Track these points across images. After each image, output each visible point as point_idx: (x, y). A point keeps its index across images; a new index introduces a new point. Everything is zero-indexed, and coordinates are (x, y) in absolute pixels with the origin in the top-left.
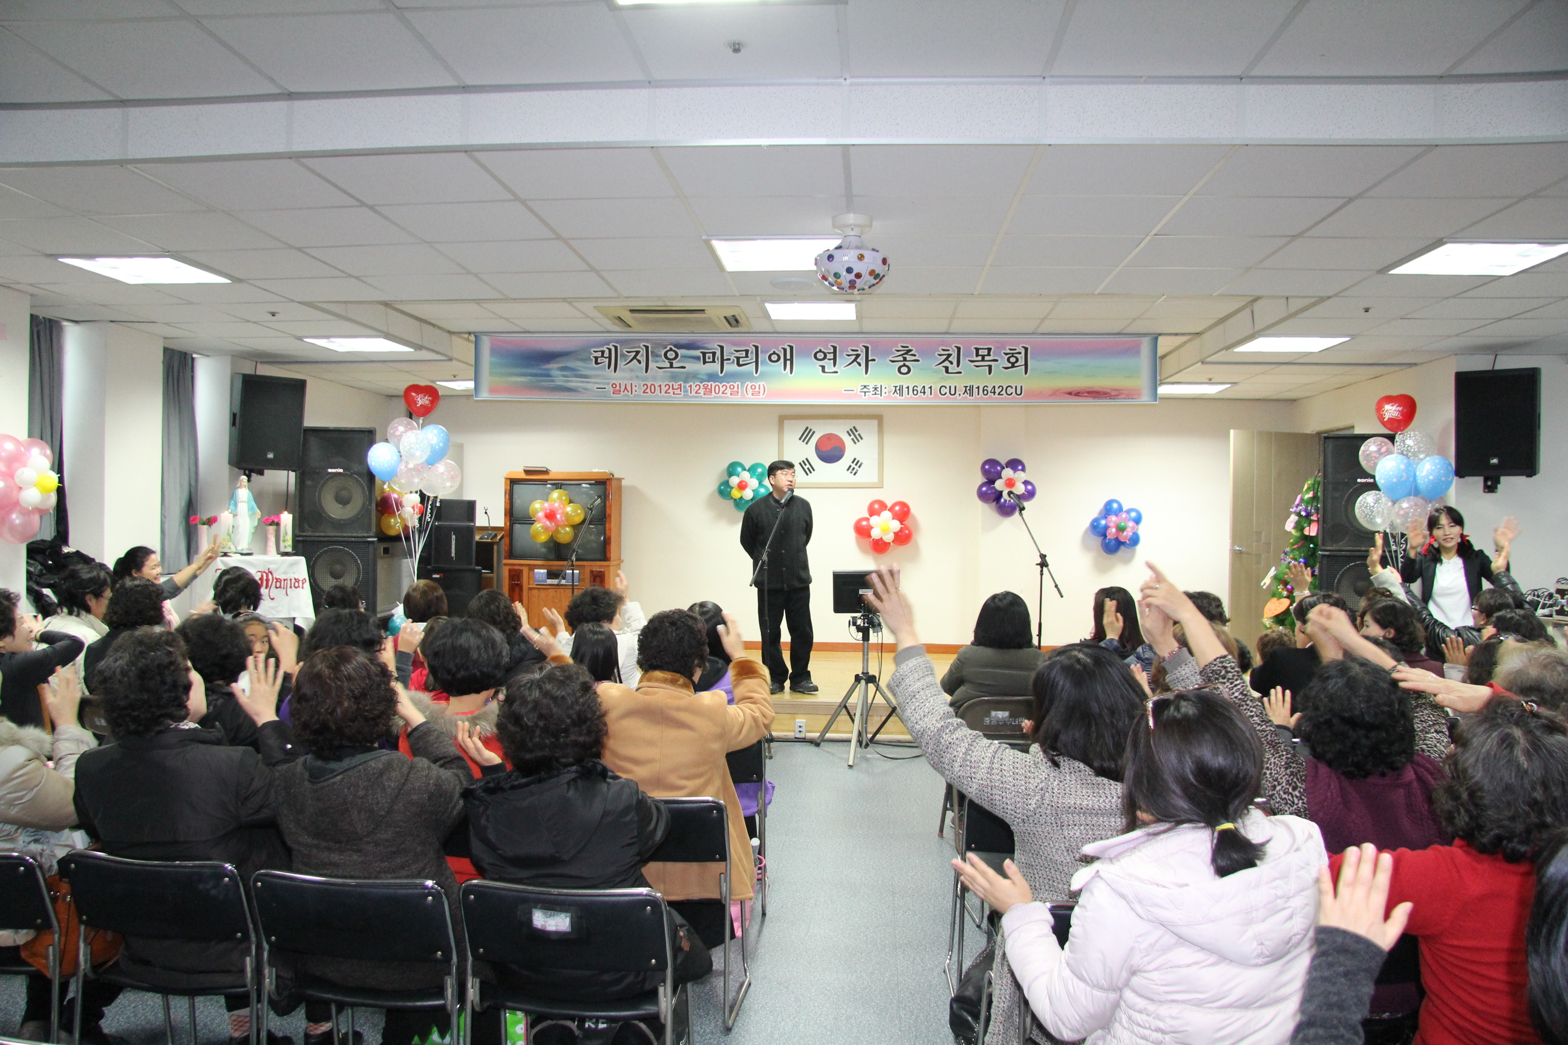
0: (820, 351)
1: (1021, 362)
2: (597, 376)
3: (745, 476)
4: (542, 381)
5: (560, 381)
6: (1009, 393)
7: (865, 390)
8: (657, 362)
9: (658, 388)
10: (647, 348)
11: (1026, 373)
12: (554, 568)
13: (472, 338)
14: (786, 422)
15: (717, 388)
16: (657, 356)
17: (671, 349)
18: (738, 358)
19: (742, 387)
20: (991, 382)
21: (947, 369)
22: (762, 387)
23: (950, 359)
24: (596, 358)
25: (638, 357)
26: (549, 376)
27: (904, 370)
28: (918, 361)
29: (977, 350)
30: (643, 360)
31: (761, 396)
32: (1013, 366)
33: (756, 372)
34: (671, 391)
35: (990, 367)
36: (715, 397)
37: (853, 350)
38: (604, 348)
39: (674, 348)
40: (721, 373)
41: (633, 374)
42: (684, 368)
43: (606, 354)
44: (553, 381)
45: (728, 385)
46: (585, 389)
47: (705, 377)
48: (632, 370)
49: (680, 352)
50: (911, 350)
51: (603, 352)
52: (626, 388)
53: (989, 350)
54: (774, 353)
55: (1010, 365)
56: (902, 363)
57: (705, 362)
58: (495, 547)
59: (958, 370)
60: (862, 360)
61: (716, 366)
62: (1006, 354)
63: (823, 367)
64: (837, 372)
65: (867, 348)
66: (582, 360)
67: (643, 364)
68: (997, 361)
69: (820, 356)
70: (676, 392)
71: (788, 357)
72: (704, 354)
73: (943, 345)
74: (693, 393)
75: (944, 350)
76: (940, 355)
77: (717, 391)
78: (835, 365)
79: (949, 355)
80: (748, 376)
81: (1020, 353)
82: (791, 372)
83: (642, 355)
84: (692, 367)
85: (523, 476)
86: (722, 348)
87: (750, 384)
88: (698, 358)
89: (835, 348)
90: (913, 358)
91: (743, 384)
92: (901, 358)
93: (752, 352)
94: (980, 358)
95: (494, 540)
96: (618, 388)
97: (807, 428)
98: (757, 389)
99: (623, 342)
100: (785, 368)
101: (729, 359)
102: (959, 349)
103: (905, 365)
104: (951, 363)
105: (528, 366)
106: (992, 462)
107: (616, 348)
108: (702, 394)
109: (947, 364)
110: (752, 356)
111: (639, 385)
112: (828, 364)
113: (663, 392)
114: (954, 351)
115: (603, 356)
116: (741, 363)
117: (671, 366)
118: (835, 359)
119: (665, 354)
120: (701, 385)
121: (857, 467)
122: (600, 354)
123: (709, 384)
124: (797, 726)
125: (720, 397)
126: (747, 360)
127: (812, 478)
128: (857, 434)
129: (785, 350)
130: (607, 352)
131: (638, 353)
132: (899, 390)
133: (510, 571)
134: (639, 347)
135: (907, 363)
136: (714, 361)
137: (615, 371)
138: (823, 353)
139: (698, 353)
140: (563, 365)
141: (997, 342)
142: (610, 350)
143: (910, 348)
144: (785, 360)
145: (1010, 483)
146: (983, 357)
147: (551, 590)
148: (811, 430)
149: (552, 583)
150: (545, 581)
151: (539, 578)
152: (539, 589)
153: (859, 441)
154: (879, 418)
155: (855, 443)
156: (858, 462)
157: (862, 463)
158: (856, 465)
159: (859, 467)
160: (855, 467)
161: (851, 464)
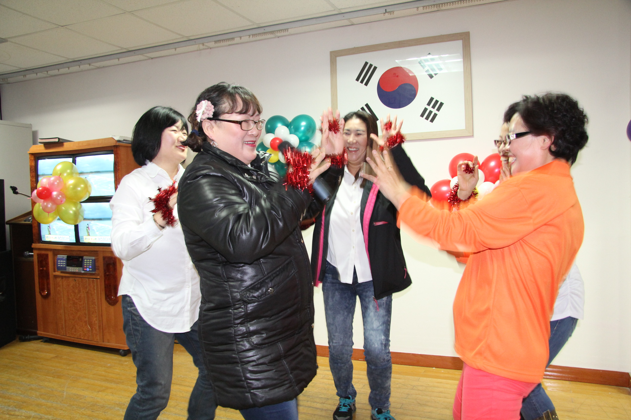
3: (282, 132)
12: (75, 254)
14: (339, 59)
85: (43, 150)
97: (366, 63)
121: (434, 111)
147: (71, 279)
148: (371, 65)
149: (70, 271)
150: (65, 268)
151: (60, 265)
152: (62, 277)
153: (436, 73)
154: (464, 36)
155: (432, 77)
156: (437, 102)
157: (442, 104)
158: (433, 107)
159: (438, 110)
160: (432, 110)
161: (427, 107)
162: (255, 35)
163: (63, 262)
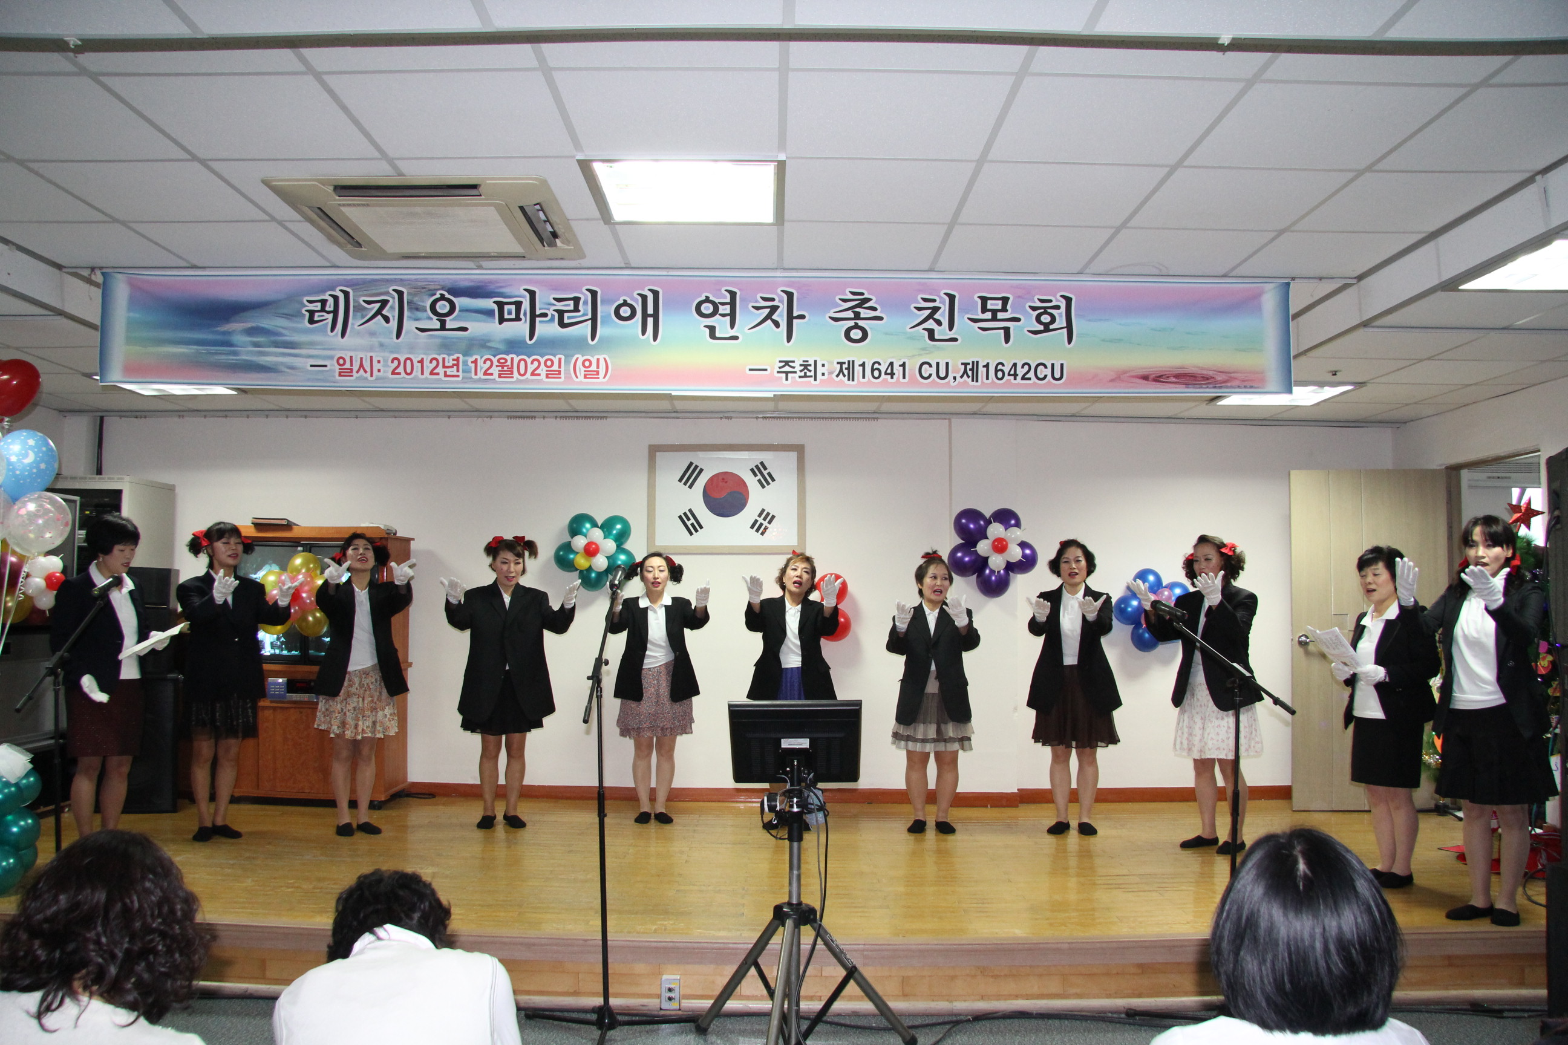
0: (707, 300)
1: (1061, 322)
2: (311, 344)
3: (597, 535)
4: (216, 354)
5: (247, 353)
6: (1041, 376)
7: (787, 369)
8: (417, 320)
9: (417, 366)
10: (400, 294)
11: (1070, 341)
12: (299, 677)
13: (98, 278)
14: (659, 456)
15: (522, 363)
16: (417, 309)
17: (443, 298)
18: (561, 313)
19: (567, 362)
20: (1009, 355)
21: (931, 333)
22: (602, 363)
23: (936, 317)
24: (312, 313)
25: (384, 312)
26: (229, 344)
27: (856, 334)
28: (880, 319)
29: (984, 300)
30: (394, 315)
31: (601, 380)
32: (1047, 328)
33: (593, 339)
34: (440, 370)
35: (1007, 331)
36: (518, 381)
37: (765, 299)
38: (326, 296)
39: (447, 296)
40: (531, 338)
41: (375, 341)
42: (465, 329)
43: (330, 306)
44: (235, 353)
45: (542, 360)
46: (292, 368)
47: (502, 347)
48: (372, 334)
49: (459, 302)
50: (871, 300)
51: (324, 302)
52: (361, 366)
53: (1005, 300)
54: (625, 303)
55: (1041, 328)
56: (851, 323)
57: (502, 320)
59: (951, 335)
60: (781, 316)
61: (523, 327)
62: (1034, 309)
63: (712, 329)
64: (736, 338)
65: (790, 295)
66: (288, 316)
67: (394, 323)
68: (1018, 320)
69: (707, 308)
70: (449, 372)
71: (650, 311)
72: (500, 305)
73: (924, 293)
74: (480, 374)
75: (925, 300)
76: (919, 309)
77: (522, 371)
78: (732, 325)
79: (935, 310)
80: (579, 345)
81: (1057, 307)
82: (655, 338)
83: (392, 308)
84: (478, 328)
85: (253, 532)
86: (532, 294)
87: (581, 359)
88: (489, 313)
89: (733, 295)
90: (872, 314)
91: (568, 357)
92: (850, 314)
93: (586, 303)
94: (988, 315)
96: (348, 365)
97: (691, 464)
98: (594, 367)
99: (360, 285)
100: (644, 332)
101: (545, 315)
102: (952, 298)
103: (856, 326)
104: (939, 323)
105: (193, 327)
106: (971, 514)
107: (346, 294)
108: (496, 376)
109: (930, 324)
110: (586, 309)
111: (386, 361)
112: (722, 325)
113: (427, 372)
114: (943, 302)
115: (323, 310)
116: (566, 321)
117: (443, 328)
118: (733, 315)
119: (433, 306)
120: (495, 360)
121: (765, 523)
122: (318, 306)
123: (509, 358)
124: (663, 990)
125: (527, 381)
126: (577, 317)
127: (699, 539)
129: (644, 298)
130: (331, 301)
131: (384, 303)
132: (847, 369)
134: (387, 293)
135: (861, 323)
136: (518, 319)
137: (343, 335)
138: (713, 303)
139: (489, 304)
140: (254, 325)
141: (1018, 287)
142: (336, 298)
143: (866, 296)
144: (645, 316)
145: (1000, 546)
146: (994, 312)
147: (292, 711)
148: (696, 467)
149: (294, 699)
150: (284, 696)
151: (275, 691)
152: (274, 709)
153: (768, 484)
154: (799, 449)
155: (763, 487)
156: (768, 514)
157: (773, 517)
158: (765, 519)
159: (770, 522)
160: (763, 522)
161: (758, 518)
162: (563, 417)
163: (280, 688)
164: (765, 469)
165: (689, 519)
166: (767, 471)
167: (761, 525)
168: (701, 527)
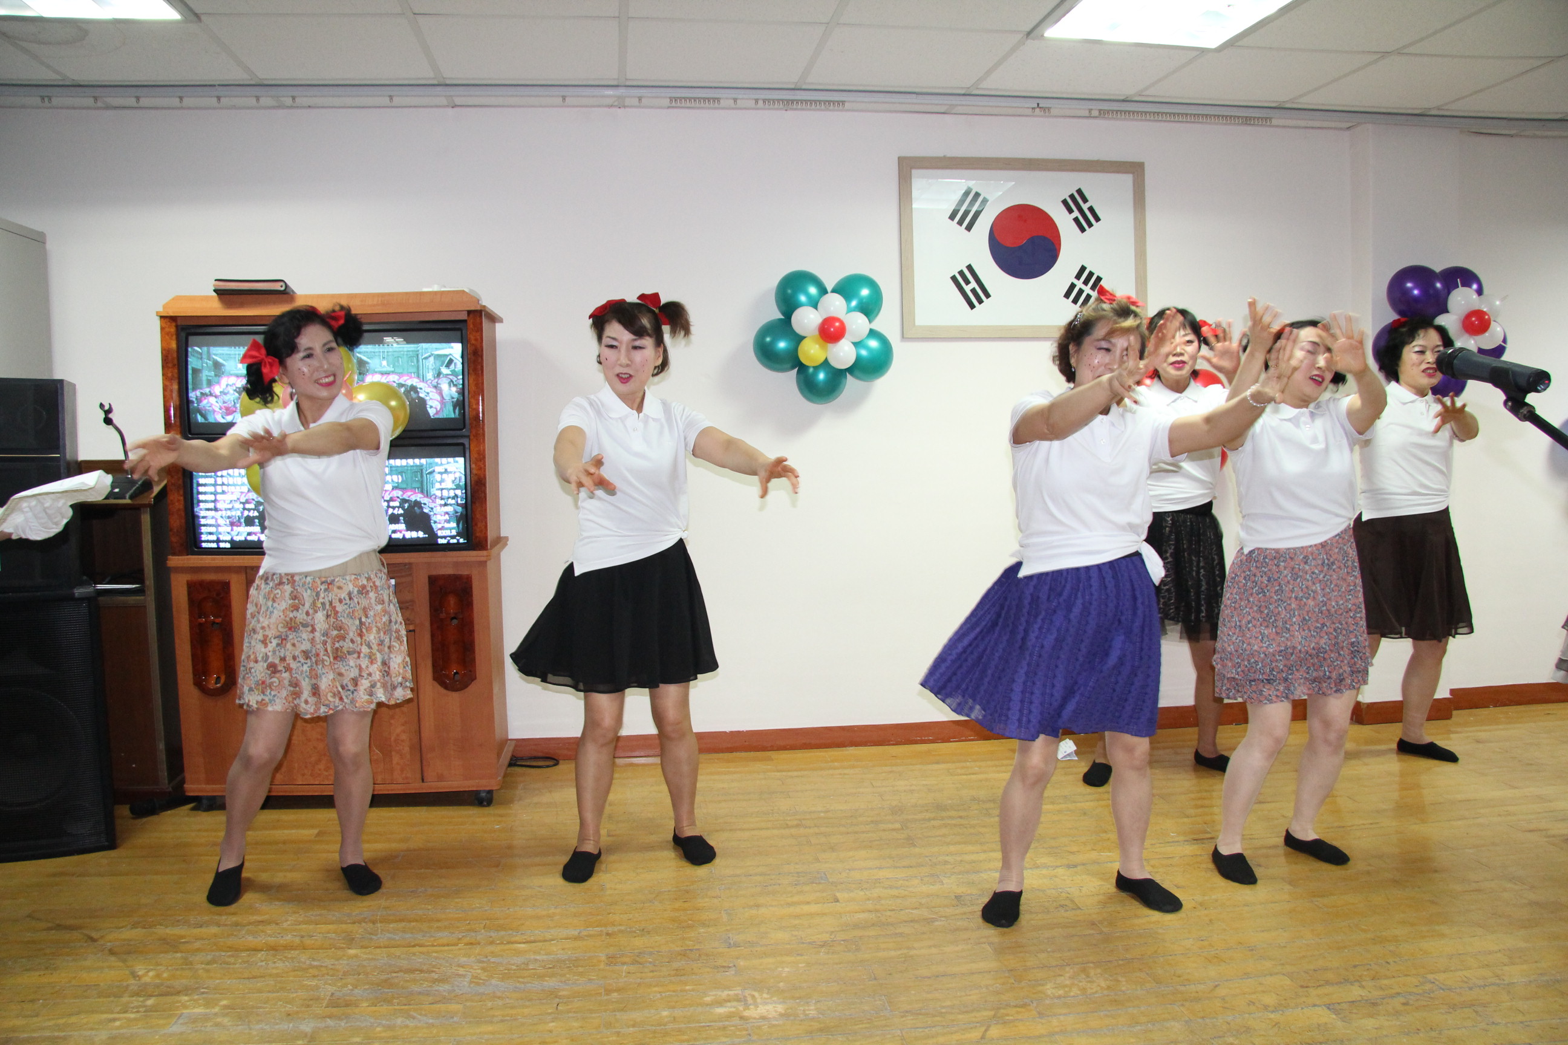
3: (835, 305)
14: (916, 175)
58: (146, 519)
85: (215, 308)
95: (140, 501)
97: (969, 189)
106: (1418, 273)
121: (1087, 289)
127: (984, 314)
128: (1085, 207)
133: (192, 587)
145: (1474, 324)
148: (976, 196)
153: (1090, 225)
154: (1135, 169)
155: (1083, 230)
156: (1091, 274)
157: (1099, 279)
158: (1086, 283)
159: (1093, 288)
160: (1083, 287)
161: (1076, 282)
162: (769, 101)
164: (1085, 200)
165: (967, 282)
166: (1088, 205)
167: (1081, 291)
168: (988, 295)
